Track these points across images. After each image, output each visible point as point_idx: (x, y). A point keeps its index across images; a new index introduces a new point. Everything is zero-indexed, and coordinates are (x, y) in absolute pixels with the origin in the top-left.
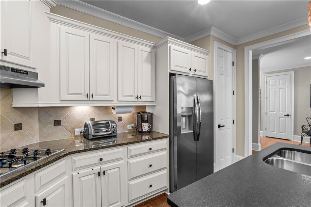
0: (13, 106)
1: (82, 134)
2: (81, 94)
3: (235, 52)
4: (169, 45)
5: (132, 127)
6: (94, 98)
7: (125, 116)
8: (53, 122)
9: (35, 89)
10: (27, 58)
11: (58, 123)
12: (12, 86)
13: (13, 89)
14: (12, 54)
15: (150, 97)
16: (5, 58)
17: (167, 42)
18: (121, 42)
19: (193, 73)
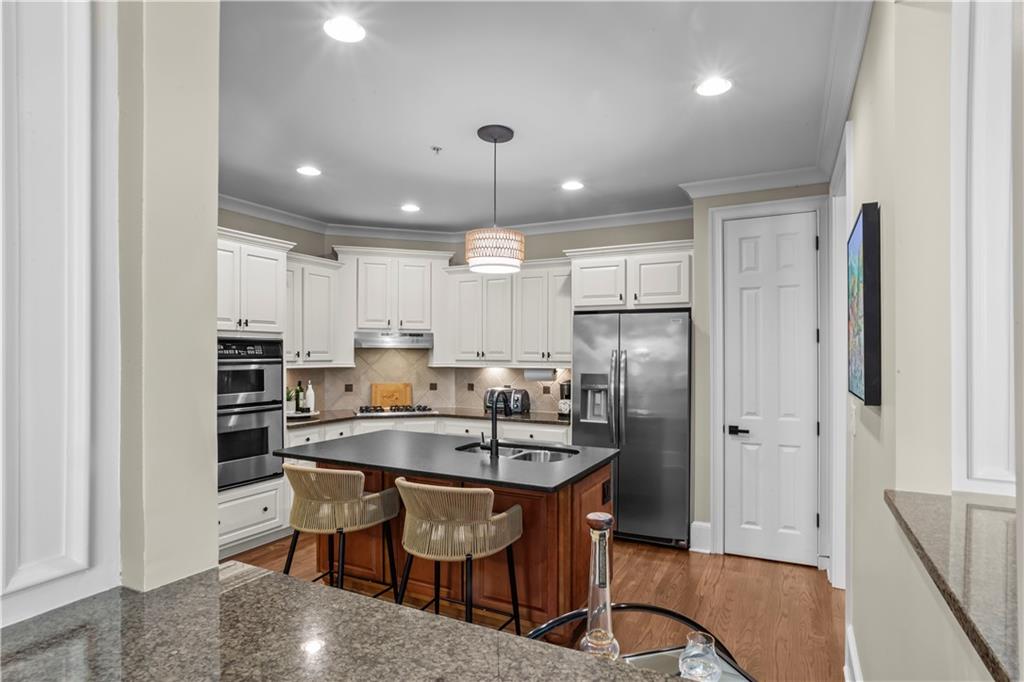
0: (428, 365)
7: (555, 386)
8: (468, 386)
10: (421, 322)
19: (636, 302)
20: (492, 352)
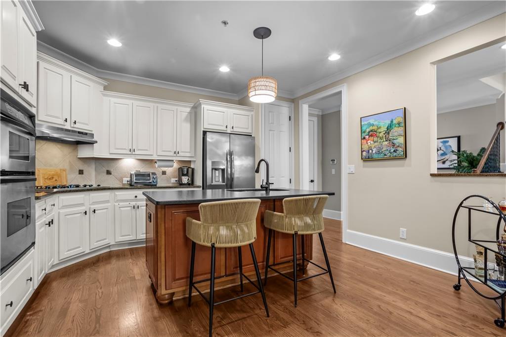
0: (78, 157)
1: (129, 183)
2: (125, 149)
3: (293, 104)
4: (202, 106)
5: (176, 181)
6: (136, 152)
7: (169, 170)
8: (106, 172)
9: (92, 145)
10: (87, 124)
11: (109, 173)
12: (78, 143)
13: (79, 145)
14: (79, 123)
15: (189, 152)
16: (75, 126)
17: (200, 104)
18: (160, 106)
19: (232, 130)
20: (139, 150)
